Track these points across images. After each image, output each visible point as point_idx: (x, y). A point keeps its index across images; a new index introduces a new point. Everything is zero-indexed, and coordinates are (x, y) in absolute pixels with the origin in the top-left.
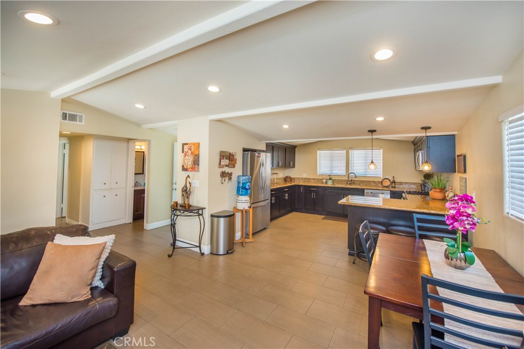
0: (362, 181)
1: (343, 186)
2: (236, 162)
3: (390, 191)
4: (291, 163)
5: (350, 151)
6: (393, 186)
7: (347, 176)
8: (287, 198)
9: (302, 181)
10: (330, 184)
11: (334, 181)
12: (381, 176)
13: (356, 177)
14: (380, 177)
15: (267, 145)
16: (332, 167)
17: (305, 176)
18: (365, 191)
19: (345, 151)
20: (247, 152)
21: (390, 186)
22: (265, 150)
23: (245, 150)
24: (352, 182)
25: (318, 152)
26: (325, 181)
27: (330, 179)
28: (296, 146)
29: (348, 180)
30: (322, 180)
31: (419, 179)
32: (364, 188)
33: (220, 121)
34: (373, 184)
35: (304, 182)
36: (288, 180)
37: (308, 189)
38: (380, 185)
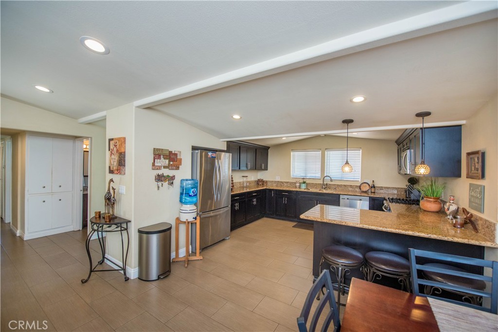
0: (338, 185)
1: (317, 191)
2: (181, 163)
3: (370, 197)
4: (263, 165)
5: (326, 152)
6: (373, 191)
7: (322, 180)
8: (255, 203)
9: (275, 185)
10: (303, 188)
11: (307, 185)
12: (360, 180)
13: (331, 180)
14: (358, 181)
15: (229, 143)
16: (306, 170)
17: (278, 179)
18: (341, 197)
19: (320, 152)
20: (197, 151)
21: (370, 191)
22: (226, 149)
23: (194, 148)
24: (327, 186)
25: (292, 153)
26: (298, 184)
27: (304, 183)
28: (269, 148)
29: (323, 184)
30: (295, 183)
31: (404, 184)
32: (339, 193)
33: (149, 107)
34: (350, 189)
35: (277, 186)
36: (260, 183)
37: (279, 193)
38: (358, 190)
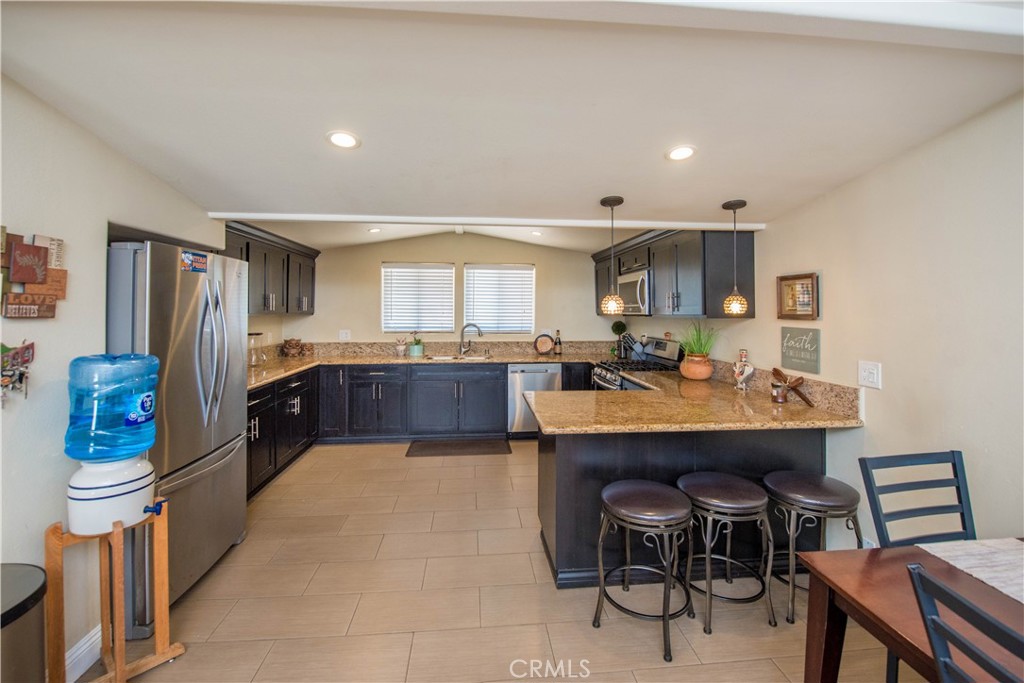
0: (492, 344)
1: (449, 359)
3: (563, 363)
4: (305, 300)
5: (465, 271)
6: (558, 351)
7: (459, 333)
9: (336, 353)
10: (416, 356)
11: (425, 346)
12: (533, 330)
13: (480, 334)
14: (528, 332)
15: (232, 229)
16: (419, 310)
17: (345, 336)
18: (510, 368)
19: (454, 271)
20: (130, 246)
21: (552, 352)
22: (223, 247)
23: (118, 234)
24: (470, 347)
25: (383, 270)
26: (402, 348)
27: (418, 342)
28: (317, 253)
29: (462, 345)
30: (394, 345)
31: (607, 336)
32: (505, 360)
34: (516, 350)
35: (343, 356)
36: (293, 351)
37: (359, 375)
38: (531, 350)
